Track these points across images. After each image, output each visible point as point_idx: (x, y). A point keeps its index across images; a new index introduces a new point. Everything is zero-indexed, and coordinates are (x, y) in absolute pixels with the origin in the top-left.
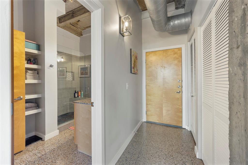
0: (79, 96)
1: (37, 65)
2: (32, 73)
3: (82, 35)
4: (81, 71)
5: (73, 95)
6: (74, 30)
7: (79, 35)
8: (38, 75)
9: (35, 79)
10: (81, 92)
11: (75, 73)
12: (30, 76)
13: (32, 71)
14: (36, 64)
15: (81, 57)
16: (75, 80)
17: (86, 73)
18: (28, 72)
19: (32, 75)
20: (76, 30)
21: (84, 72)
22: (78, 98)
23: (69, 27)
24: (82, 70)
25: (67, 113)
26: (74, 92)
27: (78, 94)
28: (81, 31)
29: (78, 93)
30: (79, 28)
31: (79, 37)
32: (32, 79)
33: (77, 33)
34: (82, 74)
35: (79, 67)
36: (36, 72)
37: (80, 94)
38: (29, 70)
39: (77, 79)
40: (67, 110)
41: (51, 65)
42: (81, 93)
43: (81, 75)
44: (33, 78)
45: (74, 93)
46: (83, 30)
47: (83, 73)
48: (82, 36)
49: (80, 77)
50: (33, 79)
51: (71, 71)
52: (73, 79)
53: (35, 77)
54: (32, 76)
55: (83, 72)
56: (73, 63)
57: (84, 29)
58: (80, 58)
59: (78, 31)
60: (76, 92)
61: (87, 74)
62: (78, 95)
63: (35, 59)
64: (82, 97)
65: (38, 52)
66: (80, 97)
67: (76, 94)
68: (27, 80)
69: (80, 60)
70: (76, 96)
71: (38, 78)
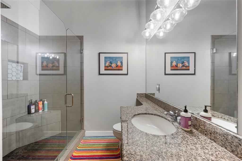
0: (39, 110)
5: (26, 110)
10: (43, 102)
16: (29, 79)
22: (37, 114)
24: (45, 62)
25: (12, 152)
26: (28, 104)
27: (38, 106)
29: (36, 104)
34: (44, 68)
37: (41, 106)
39: (34, 78)
42: (43, 104)
43: (42, 70)
45: (27, 106)
49: (40, 75)
51: (16, 60)
52: (25, 79)
55: (47, 64)
56: (20, 47)
60: (33, 103)
61: (58, 69)
62: (37, 109)
64: (46, 110)
66: (41, 111)
67: (33, 107)
70: (33, 111)
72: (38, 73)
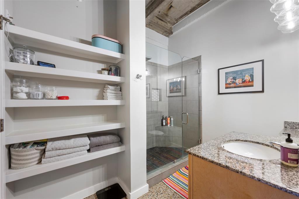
0: (167, 124)
1: (120, 76)
2: (114, 89)
3: (172, 33)
4: (170, 87)
5: (160, 122)
6: (163, 26)
7: (167, 35)
8: (121, 93)
9: (117, 98)
10: (171, 118)
11: (162, 91)
12: (111, 94)
13: (113, 87)
14: (118, 75)
15: (169, 66)
16: (162, 100)
17: (178, 90)
18: (109, 88)
19: (114, 92)
20: (165, 26)
21: (175, 88)
22: (166, 126)
23: (156, 22)
24: (172, 86)
25: (154, 148)
26: (161, 118)
27: (167, 121)
28: (171, 26)
29: (166, 119)
30: (169, 22)
31: (167, 38)
32: (113, 99)
33: (166, 31)
34: (171, 91)
35: (168, 81)
36: (119, 87)
37: (169, 121)
38: (110, 85)
39: (165, 100)
40: (153, 143)
41: (138, 75)
42: (170, 120)
43: (170, 93)
44: (114, 97)
45: (161, 120)
46: (173, 26)
47: (173, 90)
48: (172, 35)
49: (169, 97)
50: (115, 99)
51: (156, 88)
52: (160, 100)
53: (117, 95)
54: (114, 94)
55: (173, 88)
56: (159, 77)
57: (176, 22)
58: (168, 69)
59: (167, 27)
60: (164, 118)
61: (180, 92)
62: (166, 123)
63: (118, 68)
64: (172, 125)
65: (121, 56)
66: (169, 125)
67: (164, 121)
68: (107, 100)
69: (168, 70)
70: (164, 124)
71: (121, 97)
72: (168, 96)
